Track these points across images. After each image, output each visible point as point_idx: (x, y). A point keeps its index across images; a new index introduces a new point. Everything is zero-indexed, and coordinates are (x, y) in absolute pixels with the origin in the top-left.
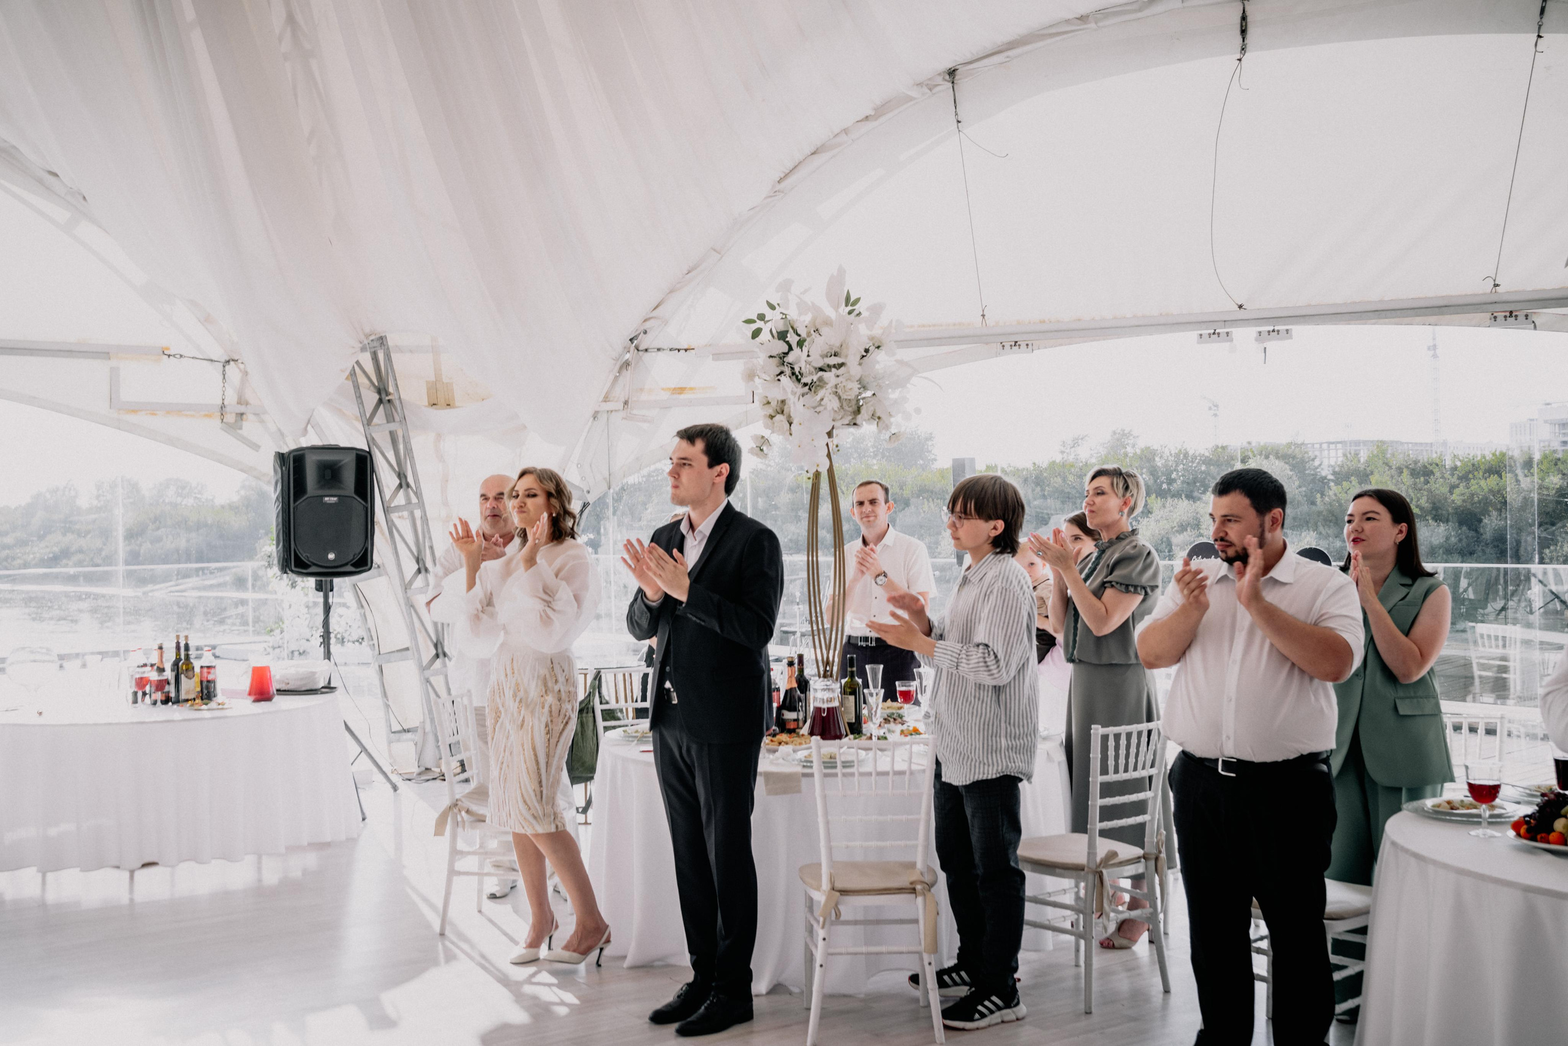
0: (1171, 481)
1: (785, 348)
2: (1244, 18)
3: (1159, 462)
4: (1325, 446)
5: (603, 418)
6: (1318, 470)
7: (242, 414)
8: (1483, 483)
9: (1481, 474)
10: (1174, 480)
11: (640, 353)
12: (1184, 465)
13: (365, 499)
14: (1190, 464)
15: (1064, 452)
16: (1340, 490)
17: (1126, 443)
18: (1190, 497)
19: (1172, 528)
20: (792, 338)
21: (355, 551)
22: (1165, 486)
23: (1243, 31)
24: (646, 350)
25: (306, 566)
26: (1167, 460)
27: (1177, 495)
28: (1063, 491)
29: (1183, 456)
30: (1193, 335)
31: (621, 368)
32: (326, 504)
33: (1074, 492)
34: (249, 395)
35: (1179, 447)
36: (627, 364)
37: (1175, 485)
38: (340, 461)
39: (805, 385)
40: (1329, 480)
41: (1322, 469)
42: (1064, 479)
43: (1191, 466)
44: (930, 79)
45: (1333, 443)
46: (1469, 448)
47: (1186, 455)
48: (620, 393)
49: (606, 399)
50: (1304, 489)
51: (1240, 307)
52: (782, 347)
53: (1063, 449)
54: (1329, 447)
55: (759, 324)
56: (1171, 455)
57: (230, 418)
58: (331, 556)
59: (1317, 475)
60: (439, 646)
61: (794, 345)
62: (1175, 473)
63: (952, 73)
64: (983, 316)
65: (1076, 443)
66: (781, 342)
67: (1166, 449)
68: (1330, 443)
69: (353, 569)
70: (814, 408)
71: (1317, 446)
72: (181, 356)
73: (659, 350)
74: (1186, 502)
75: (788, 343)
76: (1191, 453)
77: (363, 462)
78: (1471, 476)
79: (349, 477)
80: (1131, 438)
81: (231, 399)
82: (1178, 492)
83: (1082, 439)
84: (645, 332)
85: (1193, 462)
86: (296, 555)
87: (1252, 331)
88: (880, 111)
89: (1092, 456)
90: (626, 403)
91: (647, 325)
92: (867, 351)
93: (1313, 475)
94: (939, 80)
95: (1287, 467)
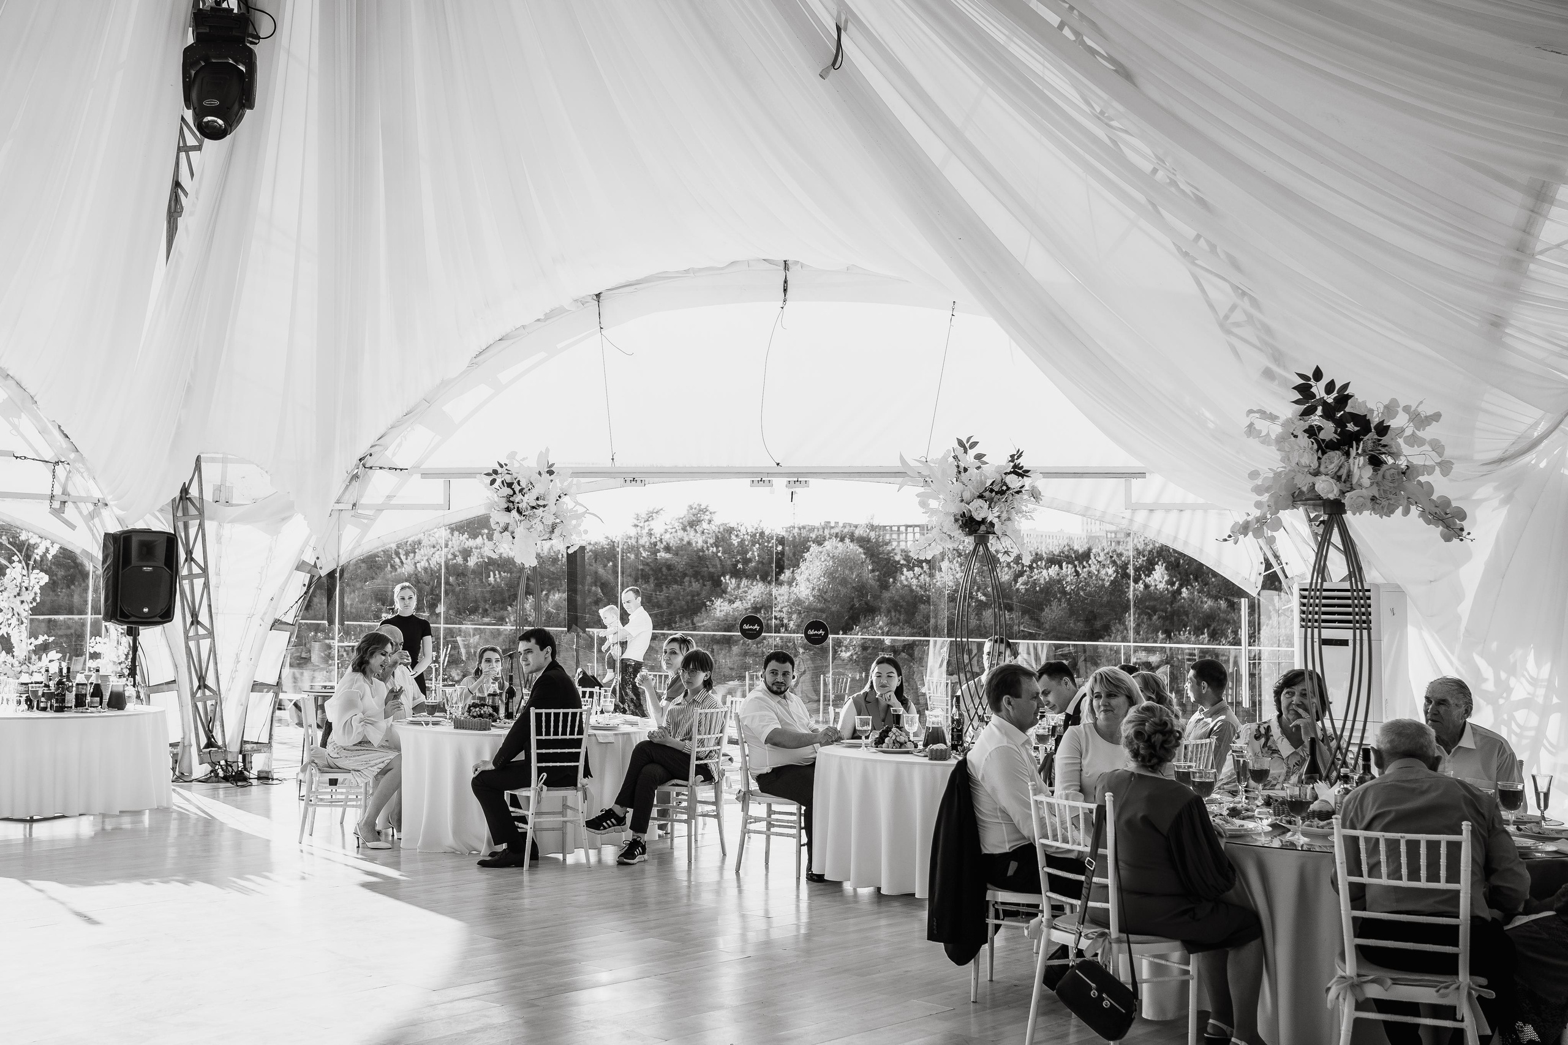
0: (747, 561)
1: (511, 492)
2: (786, 282)
3: (735, 541)
4: (903, 529)
5: (335, 515)
6: (892, 555)
7: (65, 502)
8: (1045, 572)
9: (1044, 563)
10: (750, 560)
11: (367, 469)
12: (760, 544)
13: (171, 568)
14: (766, 544)
15: (638, 526)
16: (912, 575)
17: (702, 518)
18: (764, 579)
19: (746, 610)
20: (517, 488)
21: (161, 607)
22: (740, 566)
23: (785, 290)
24: (371, 468)
25: (128, 617)
26: (743, 540)
27: (751, 577)
28: (636, 567)
29: (760, 537)
30: (749, 480)
31: (351, 479)
32: (145, 572)
33: (647, 569)
34: (70, 489)
35: (756, 526)
36: (356, 477)
37: (750, 565)
38: (155, 541)
39: (524, 516)
40: (902, 565)
41: (896, 554)
42: (637, 555)
43: (767, 547)
44: (583, 298)
45: (911, 526)
46: (1042, 536)
47: (762, 534)
48: (349, 498)
49: (338, 502)
50: (877, 573)
51: (778, 464)
52: (509, 491)
53: (636, 522)
54: (906, 530)
55: (494, 476)
56: (747, 534)
57: (56, 505)
58: (146, 610)
59: (890, 559)
60: (202, 680)
61: (517, 492)
62: (750, 553)
63: (598, 296)
64: (613, 459)
65: (649, 518)
66: (509, 489)
67: (743, 528)
68: (907, 526)
69: (160, 620)
70: (528, 529)
71: (895, 529)
72: (25, 457)
73: (381, 468)
74: (760, 584)
75: (513, 489)
76: (766, 533)
77: (171, 540)
78: (1034, 565)
79: (161, 552)
80: (708, 513)
81: (58, 491)
82: (753, 572)
83: (657, 512)
84: (371, 455)
85: (769, 542)
86: (121, 610)
87: (785, 480)
88: (548, 317)
89: (666, 531)
90: (354, 505)
91: (372, 451)
92: (560, 497)
93: (886, 559)
94: (589, 299)
95: (861, 550)
